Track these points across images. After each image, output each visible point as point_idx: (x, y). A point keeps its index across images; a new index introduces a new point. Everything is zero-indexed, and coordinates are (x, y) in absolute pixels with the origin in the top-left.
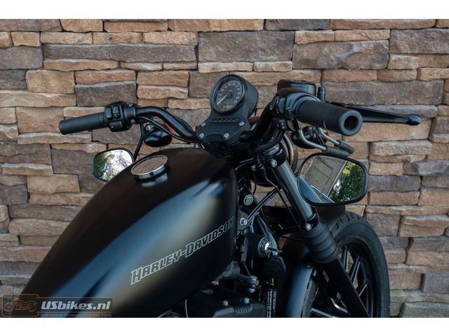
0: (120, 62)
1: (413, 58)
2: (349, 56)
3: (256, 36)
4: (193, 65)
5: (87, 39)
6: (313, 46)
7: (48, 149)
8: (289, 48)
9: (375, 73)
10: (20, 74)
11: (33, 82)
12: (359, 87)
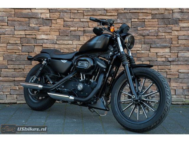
1: (163, 33)
2: (149, 33)
6: (142, 31)
8: (136, 31)
9: (156, 37)
10: (78, 37)
11: (81, 38)
12: (152, 40)
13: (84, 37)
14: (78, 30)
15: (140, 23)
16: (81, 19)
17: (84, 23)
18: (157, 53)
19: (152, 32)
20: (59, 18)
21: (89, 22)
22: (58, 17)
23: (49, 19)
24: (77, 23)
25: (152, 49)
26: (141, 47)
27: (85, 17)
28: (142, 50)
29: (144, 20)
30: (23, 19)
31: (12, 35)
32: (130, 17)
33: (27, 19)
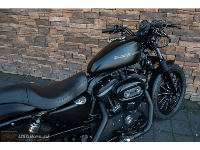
0: (119, 18)
2: (181, 21)
3: (156, 14)
4: (138, 21)
5: (111, 12)
6: (172, 18)
7: (98, 40)
8: (165, 18)
9: (189, 27)
10: (93, 20)
11: (96, 22)
12: (184, 31)
13: (99, 20)
14: (92, 12)
18: (186, 47)
19: (184, 21)
25: (180, 42)
31: (27, 16)
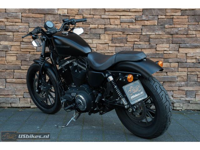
0: (123, 32)
2: (178, 31)
3: (156, 26)
4: (141, 33)
5: (116, 27)
6: (170, 29)
8: (164, 29)
9: (185, 35)
10: (99, 35)
11: (102, 37)
12: (182, 39)
13: (105, 35)
14: (98, 28)
15: (168, 20)
16: (102, 16)
17: (106, 20)
18: (186, 54)
19: (181, 30)
20: (78, 15)
21: (111, 19)
22: (77, 13)
23: (66, 16)
24: (97, 20)
25: (180, 50)
26: (168, 47)
27: (107, 13)
28: (169, 50)
29: (172, 17)
30: (38, 16)
31: (26, 33)
32: (157, 14)
33: (43, 16)
